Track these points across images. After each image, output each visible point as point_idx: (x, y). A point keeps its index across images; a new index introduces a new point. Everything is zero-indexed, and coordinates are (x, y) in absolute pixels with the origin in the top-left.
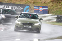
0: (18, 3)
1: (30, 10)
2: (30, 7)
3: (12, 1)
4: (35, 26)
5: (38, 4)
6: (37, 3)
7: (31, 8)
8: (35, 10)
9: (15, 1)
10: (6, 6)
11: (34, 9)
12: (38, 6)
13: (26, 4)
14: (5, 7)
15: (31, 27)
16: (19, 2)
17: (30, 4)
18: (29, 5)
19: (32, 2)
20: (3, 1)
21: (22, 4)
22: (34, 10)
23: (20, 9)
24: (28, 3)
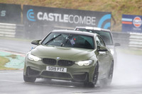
0: (85, 8)
1: (112, 24)
2: (112, 16)
3: (70, 3)
5: (130, 10)
6: (129, 7)
7: (114, 19)
8: (123, 25)
9: (77, 4)
10: (56, 15)
11: (121, 21)
12: (132, 14)
13: (103, 11)
14: (54, 17)
15: (65, 70)
16: (87, 7)
17: (113, 11)
18: (110, 13)
19: (117, 6)
20: (51, 3)
21: (93, 10)
22: (121, 25)
23: (89, 22)
24: (109, 8)
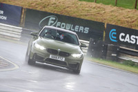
4: (72, 58)
